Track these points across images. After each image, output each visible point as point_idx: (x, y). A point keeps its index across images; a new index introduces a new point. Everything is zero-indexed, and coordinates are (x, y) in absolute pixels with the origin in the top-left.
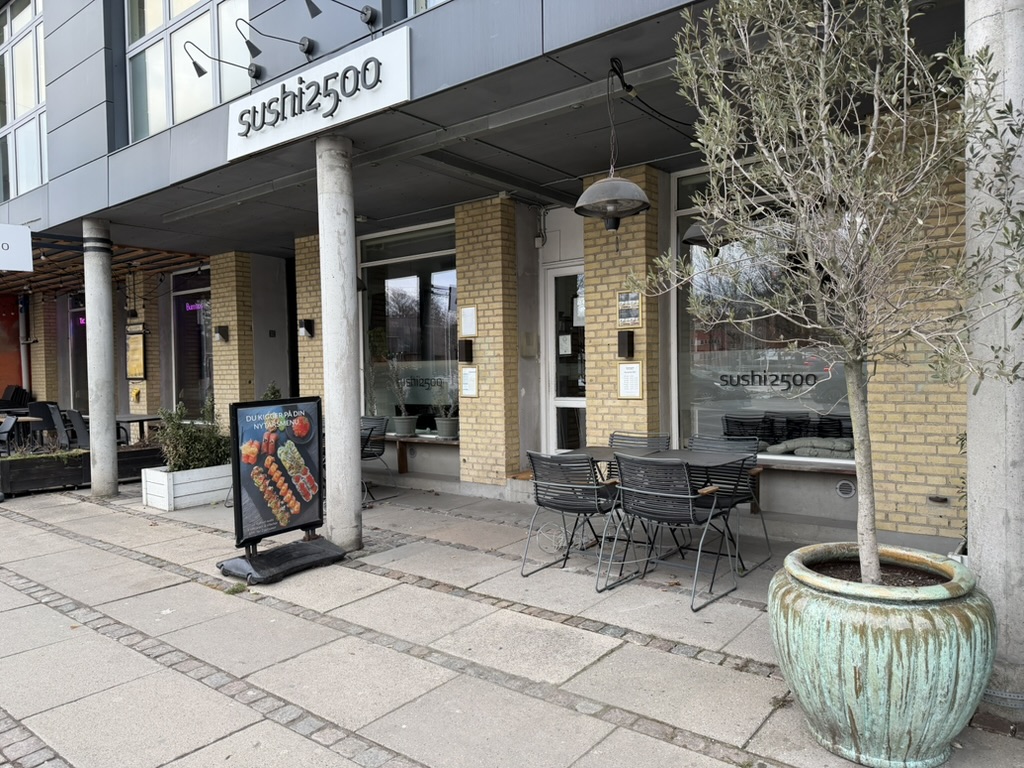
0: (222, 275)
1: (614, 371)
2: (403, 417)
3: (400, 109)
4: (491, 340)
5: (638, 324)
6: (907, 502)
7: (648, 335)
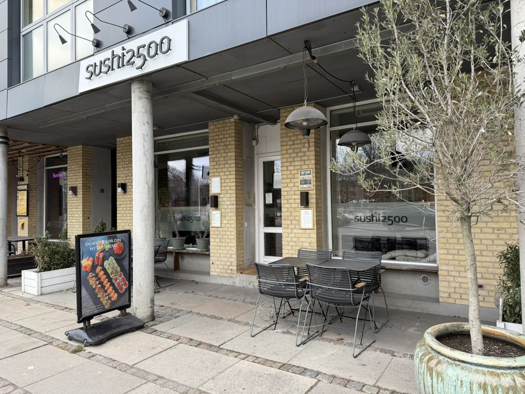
0: (74, 158)
1: (298, 214)
2: (177, 238)
3: (182, 66)
4: (229, 195)
5: (311, 188)
6: (461, 287)
7: (316, 194)
